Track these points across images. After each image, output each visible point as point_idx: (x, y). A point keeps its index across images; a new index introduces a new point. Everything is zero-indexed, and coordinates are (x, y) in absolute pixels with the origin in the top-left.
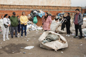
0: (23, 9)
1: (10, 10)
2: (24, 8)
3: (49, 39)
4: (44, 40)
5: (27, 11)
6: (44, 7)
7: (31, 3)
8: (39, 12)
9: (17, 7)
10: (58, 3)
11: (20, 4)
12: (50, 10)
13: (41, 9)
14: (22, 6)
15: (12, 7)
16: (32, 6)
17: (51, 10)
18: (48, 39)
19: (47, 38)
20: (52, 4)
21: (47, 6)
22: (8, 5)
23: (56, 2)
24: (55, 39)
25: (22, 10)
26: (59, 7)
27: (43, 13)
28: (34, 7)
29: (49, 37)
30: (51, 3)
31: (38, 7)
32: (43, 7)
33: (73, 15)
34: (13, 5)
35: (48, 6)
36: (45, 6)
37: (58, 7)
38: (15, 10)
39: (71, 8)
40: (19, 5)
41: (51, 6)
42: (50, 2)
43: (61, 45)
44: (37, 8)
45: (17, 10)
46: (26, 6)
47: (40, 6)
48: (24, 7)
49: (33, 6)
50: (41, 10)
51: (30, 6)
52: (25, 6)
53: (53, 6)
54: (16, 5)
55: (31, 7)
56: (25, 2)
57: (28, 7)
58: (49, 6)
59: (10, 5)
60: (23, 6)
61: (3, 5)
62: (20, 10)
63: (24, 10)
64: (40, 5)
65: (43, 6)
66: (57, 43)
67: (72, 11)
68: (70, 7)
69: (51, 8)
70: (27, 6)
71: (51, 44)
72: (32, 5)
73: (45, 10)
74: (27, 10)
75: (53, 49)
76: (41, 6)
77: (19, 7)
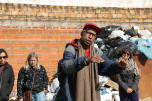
0: (60, 20)
1: (7, 24)
2: (65, 18)
6: (142, 15)
9: (34, 12)
14: (55, 7)
15: (15, 13)
16: (94, 9)
25: (55, 24)
28: (105, 14)
32: (141, 12)
34: (19, 6)
38: (30, 24)
40: (43, 6)
44: (115, 16)
45: (37, 24)
46: (72, 8)
47: (129, 10)
51: (87, 8)
52: (66, 7)
54: (31, 6)
55: (90, 15)
57: (81, 15)
60: (61, 7)
62: (46, 24)
63: (65, 25)
70: (78, 8)
72: (96, 6)
76: (133, 9)
77: (45, 14)
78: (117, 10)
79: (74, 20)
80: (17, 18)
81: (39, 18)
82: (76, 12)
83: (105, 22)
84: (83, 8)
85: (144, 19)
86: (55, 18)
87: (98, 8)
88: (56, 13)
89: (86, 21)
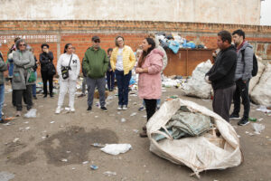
0: (131, 29)
1: (98, 32)
2: (134, 28)
3: (178, 129)
4: (162, 129)
5: (141, 36)
6: (184, 27)
7: (154, 14)
8: (170, 38)
11: (126, 17)
12: (201, 35)
13: (176, 30)
14: (127, 21)
15: (103, 25)
16: (153, 23)
17: (203, 33)
18: (174, 130)
19: (172, 124)
20: (208, 17)
21: (194, 23)
22: (95, 21)
24: (196, 133)
25: (128, 32)
26: (226, 25)
27: (182, 41)
29: (178, 124)
30: (206, 15)
31: (170, 27)
33: (264, 49)
34: (106, 21)
36: (188, 24)
37: (223, 25)
38: (112, 31)
39: (259, 31)
41: (204, 24)
42: (202, 13)
43: (217, 156)
44: (166, 27)
45: (116, 32)
46: (138, 22)
47: (176, 23)
48: (133, 25)
49: (156, 24)
50: (177, 33)
51: (149, 22)
52: (135, 22)
53: (210, 25)
54: (113, 21)
55: (150, 26)
56: (138, 13)
57: (144, 26)
58: (200, 24)
59: (98, 21)
60: (131, 21)
61: (84, 21)
62: (122, 32)
63: (134, 32)
64: (174, 20)
65: (182, 23)
66: (202, 146)
67: (264, 38)
68: (259, 27)
70: (142, 22)
71: (181, 146)
73: (189, 33)
74: (140, 32)
75: (187, 165)
76: (179, 23)
77: (121, 26)
78: (168, 23)
79: (140, 29)
80: (104, 28)
81: (118, 29)
82: (141, 24)
84: (146, 22)
86: (127, 28)
87: (156, 22)
88: (129, 25)
89: (147, 30)
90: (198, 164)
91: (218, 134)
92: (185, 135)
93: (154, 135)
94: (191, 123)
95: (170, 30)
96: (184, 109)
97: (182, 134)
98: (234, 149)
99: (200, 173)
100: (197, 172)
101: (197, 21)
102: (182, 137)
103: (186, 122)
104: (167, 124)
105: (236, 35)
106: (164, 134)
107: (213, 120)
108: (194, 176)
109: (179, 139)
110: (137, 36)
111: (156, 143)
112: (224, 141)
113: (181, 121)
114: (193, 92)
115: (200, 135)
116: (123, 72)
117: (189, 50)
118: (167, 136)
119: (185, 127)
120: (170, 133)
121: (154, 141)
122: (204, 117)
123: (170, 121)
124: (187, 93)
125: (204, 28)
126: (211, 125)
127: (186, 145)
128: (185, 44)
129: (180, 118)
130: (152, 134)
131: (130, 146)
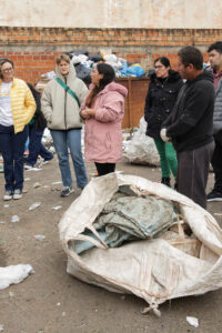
0: (23, 44)
2: (29, 41)
3: (116, 228)
4: (87, 232)
5: (44, 58)
6: (123, 37)
7: (66, 14)
10: (196, 17)
11: (10, 19)
12: (153, 51)
13: (108, 44)
14: (15, 29)
16: (64, 31)
17: (157, 47)
18: (109, 231)
19: (106, 219)
20: (166, 17)
21: (141, 30)
23: (183, 11)
24: (149, 233)
26: (198, 31)
27: (120, 64)
28: (79, 36)
29: (116, 219)
31: (96, 38)
32: (123, 33)
35: (147, 30)
36: (129, 31)
37: (193, 31)
41: (157, 30)
42: (156, 11)
44: (90, 38)
46: (36, 29)
47: (107, 30)
48: (26, 36)
49: (70, 33)
50: (110, 50)
51: (56, 29)
52: (30, 29)
53: (169, 31)
55: (60, 38)
57: (48, 37)
58: (152, 30)
60: (23, 29)
63: (29, 49)
65: (118, 31)
66: (161, 255)
69: (160, 39)
70: (44, 29)
71: (124, 259)
73: (132, 49)
74: (40, 49)
76: (113, 30)
77: (4, 37)
78: (93, 31)
79: (41, 43)
82: (42, 34)
83: (78, 46)
84: (51, 29)
85: (125, 41)
86: (16, 41)
87: (70, 29)
89: (54, 44)
90: (156, 289)
91: (188, 231)
92: (129, 238)
93: (73, 243)
94: (139, 215)
95: (97, 45)
96: (125, 191)
97: (124, 237)
98: (218, 256)
99: (160, 306)
100: (154, 304)
101: (146, 25)
102: (125, 243)
103: (129, 215)
104: (97, 220)
105: (214, 52)
106: (90, 241)
107: (177, 207)
108: (151, 313)
109: (118, 246)
110: (36, 58)
111: (78, 259)
112: (199, 243)
113: (120, 214)
114: (141, 157)
115: (156, 236)
116: (12, 127)
117: (133, 80)
118: (97, 243)
119: (129, 224)
120: (102, 237)
121: (73, 255)
122: (160, 203)
123: (102, 214)
124: (132, 158)
125: (159, 38)
126: (175, 215)
127: (131, 257)
128: (125, 68)
129: (119, 208)
130: (69, 243)
131: (29, 268)
